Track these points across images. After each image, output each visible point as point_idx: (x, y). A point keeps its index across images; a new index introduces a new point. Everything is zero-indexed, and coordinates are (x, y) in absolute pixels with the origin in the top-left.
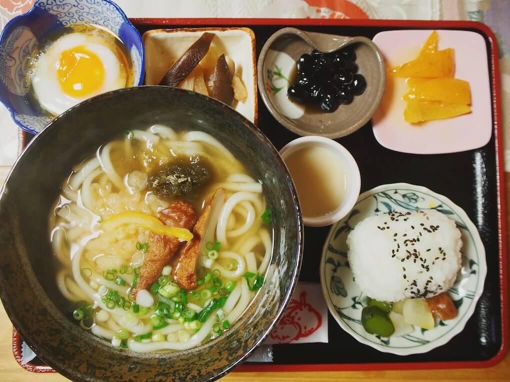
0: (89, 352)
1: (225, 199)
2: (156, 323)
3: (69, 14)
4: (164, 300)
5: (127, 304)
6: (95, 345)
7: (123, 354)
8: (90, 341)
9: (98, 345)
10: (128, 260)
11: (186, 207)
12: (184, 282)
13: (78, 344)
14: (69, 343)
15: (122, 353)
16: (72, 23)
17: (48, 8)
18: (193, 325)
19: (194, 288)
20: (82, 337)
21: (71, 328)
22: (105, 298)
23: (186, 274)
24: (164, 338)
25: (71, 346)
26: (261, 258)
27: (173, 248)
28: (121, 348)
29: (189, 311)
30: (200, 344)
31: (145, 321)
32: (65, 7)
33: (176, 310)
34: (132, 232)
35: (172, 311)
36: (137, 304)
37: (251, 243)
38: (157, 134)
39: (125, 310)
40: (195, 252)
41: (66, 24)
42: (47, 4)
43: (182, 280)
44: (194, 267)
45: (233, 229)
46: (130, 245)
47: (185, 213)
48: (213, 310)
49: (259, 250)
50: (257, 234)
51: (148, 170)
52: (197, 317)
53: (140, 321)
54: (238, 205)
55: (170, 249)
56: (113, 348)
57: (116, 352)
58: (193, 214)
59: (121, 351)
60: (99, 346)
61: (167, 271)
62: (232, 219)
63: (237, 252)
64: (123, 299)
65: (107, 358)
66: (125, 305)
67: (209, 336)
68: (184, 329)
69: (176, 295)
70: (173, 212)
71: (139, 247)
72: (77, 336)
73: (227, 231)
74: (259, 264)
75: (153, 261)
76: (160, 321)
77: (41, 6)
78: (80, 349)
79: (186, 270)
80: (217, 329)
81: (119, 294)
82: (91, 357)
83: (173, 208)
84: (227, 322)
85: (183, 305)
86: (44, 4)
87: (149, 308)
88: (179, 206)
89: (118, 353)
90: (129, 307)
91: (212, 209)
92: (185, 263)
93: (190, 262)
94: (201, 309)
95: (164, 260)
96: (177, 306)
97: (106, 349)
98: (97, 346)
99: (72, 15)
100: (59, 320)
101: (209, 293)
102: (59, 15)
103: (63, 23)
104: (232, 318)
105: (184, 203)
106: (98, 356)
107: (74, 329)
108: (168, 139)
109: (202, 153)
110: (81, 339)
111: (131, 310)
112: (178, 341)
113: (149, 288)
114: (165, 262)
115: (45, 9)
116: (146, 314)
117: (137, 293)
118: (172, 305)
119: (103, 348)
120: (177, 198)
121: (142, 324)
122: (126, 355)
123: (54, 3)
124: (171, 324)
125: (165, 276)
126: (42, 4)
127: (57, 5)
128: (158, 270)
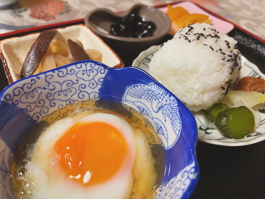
3: (40, 103)
16: (43, 115)
17: (17, 101)
32: (35, 93)
41: (37, 119)
42: (14, 95)
77: (7, 100)
86: (10, 97)
99: (42, 102)
102: (28, 108)
103: (35, 118)
115: (13, 103)
123: (22, 92)
126: (8, 97)
127: (25, 93)
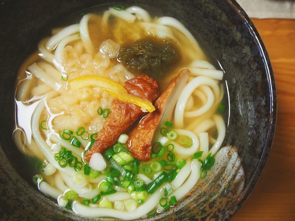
0: (32, 209)
1: (187, 81)
2: (105, 188)
4: (116, 166)
5: (79, 165)
6: (39, 202)
7: (67, 216)
8: (35, 197)
9: (42, 202)
10: (87, 124)
11: (151, 81)
12: (139, 151)
13: (22, 199)
14: (12, 196)
15: (65, 215)
18: (141, 195)
19: (147, 160)
20: (27, 192)
21: (17, 181)
22: (58, 155)
23: (142, 144)
24: (110, 205)
25: (14, 199)
26: (213, 140)
27: (134, 118)
28: (65, 209)
29: (138, 181)
30: (146, 216)
31: (93, 185)
33: (126, 179)
34: (97, 96)
35: (122, 178)
36: (90, 166)
37: (207, 125)
38: (134, 14)
39: (76, 171)
40: (154, 124)
43: (137, 149)
44: (152, 138)
45: (190, 111)
46: (91, 109)
47: (151, 85)
48: (162, 183)
49: (213, 133)
50: (212, 119)
51: (121, 42)
52: (145, 188)
53: (89, 184)
54: (198, 88)
55: (131, 118)
56: (57, 208)
57: (59, 212)
58: (157, 89)
59: (64, 212)
60: (43, 204)
61: (123, 138)
62: (191, 101)
63: (192, 130)
64: (76, 159)
65: (49, 218)
66: (77, 165)
67: (155, 209)
68: (131, 198)
69: (128, 164)
70: (139, 83)
71: (100, 112)
72: (22, 189)
73: (186, 110)
74: (211, 146)
75: (112, 126)
76: (109, 187)
78: (23, 204)
79: (143, 140)
80: (164, 203)
81: (72, 154)
82: (32, 214)
83: (139, 79)
84: (174, 198)
85: (134, 175)
87: (100, 173)
88: (145, 79)
89: (62, 214)
90: (80, 169)
91: (176, 87)
92: (144, 133)
93: (148, 133)
94: (151, 181)
95: (123, 127)
96: (128, 174)
97: (50, 208)
98: (40, 204)
100: (6, 171)
101: (159, 167)
104: (180, 194)
105: (150, 77)
106: (40, 214)
107: (21, 183)
108: (142, 20)
109: (172, 37)
110: (26, 194)
111: (82, 171)
112: (125, 210)
113: (103, 152)
114: (123, 130)
116: (96, 177)
117: (91, 155)
118: (123, 173)
119: (47, 207)
120: (144, 71)
121: (91, 187)
122: (69, 217)
124: (119, 192)
125: (120, 143)
128: (115, 136)
